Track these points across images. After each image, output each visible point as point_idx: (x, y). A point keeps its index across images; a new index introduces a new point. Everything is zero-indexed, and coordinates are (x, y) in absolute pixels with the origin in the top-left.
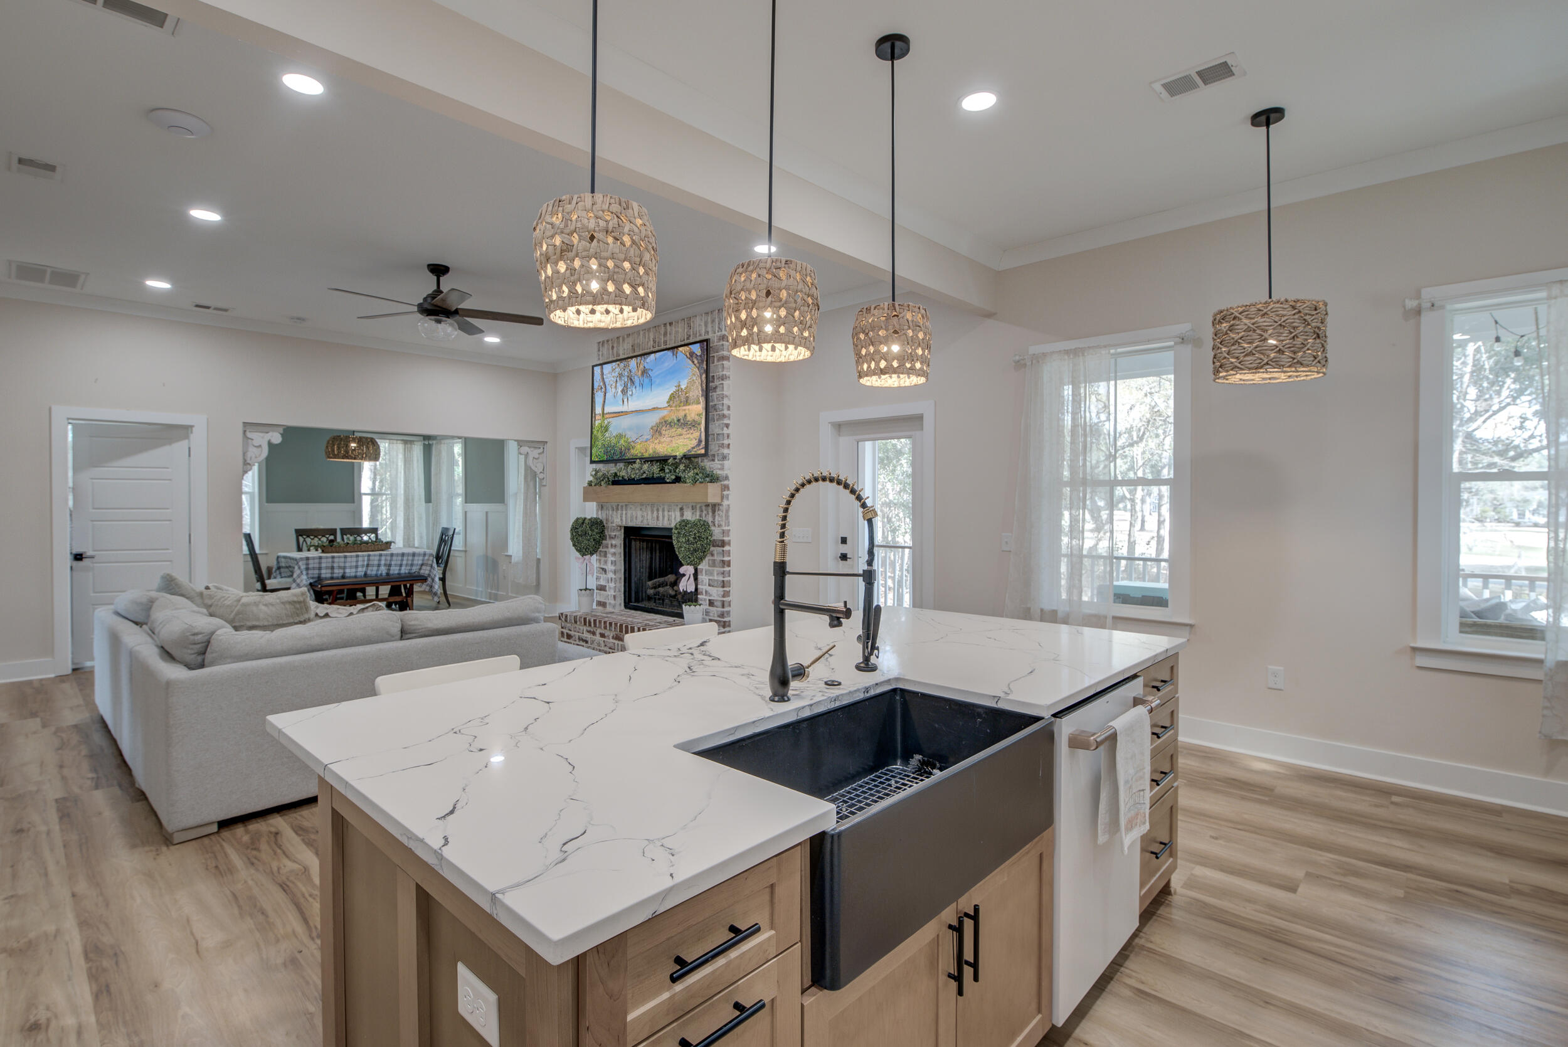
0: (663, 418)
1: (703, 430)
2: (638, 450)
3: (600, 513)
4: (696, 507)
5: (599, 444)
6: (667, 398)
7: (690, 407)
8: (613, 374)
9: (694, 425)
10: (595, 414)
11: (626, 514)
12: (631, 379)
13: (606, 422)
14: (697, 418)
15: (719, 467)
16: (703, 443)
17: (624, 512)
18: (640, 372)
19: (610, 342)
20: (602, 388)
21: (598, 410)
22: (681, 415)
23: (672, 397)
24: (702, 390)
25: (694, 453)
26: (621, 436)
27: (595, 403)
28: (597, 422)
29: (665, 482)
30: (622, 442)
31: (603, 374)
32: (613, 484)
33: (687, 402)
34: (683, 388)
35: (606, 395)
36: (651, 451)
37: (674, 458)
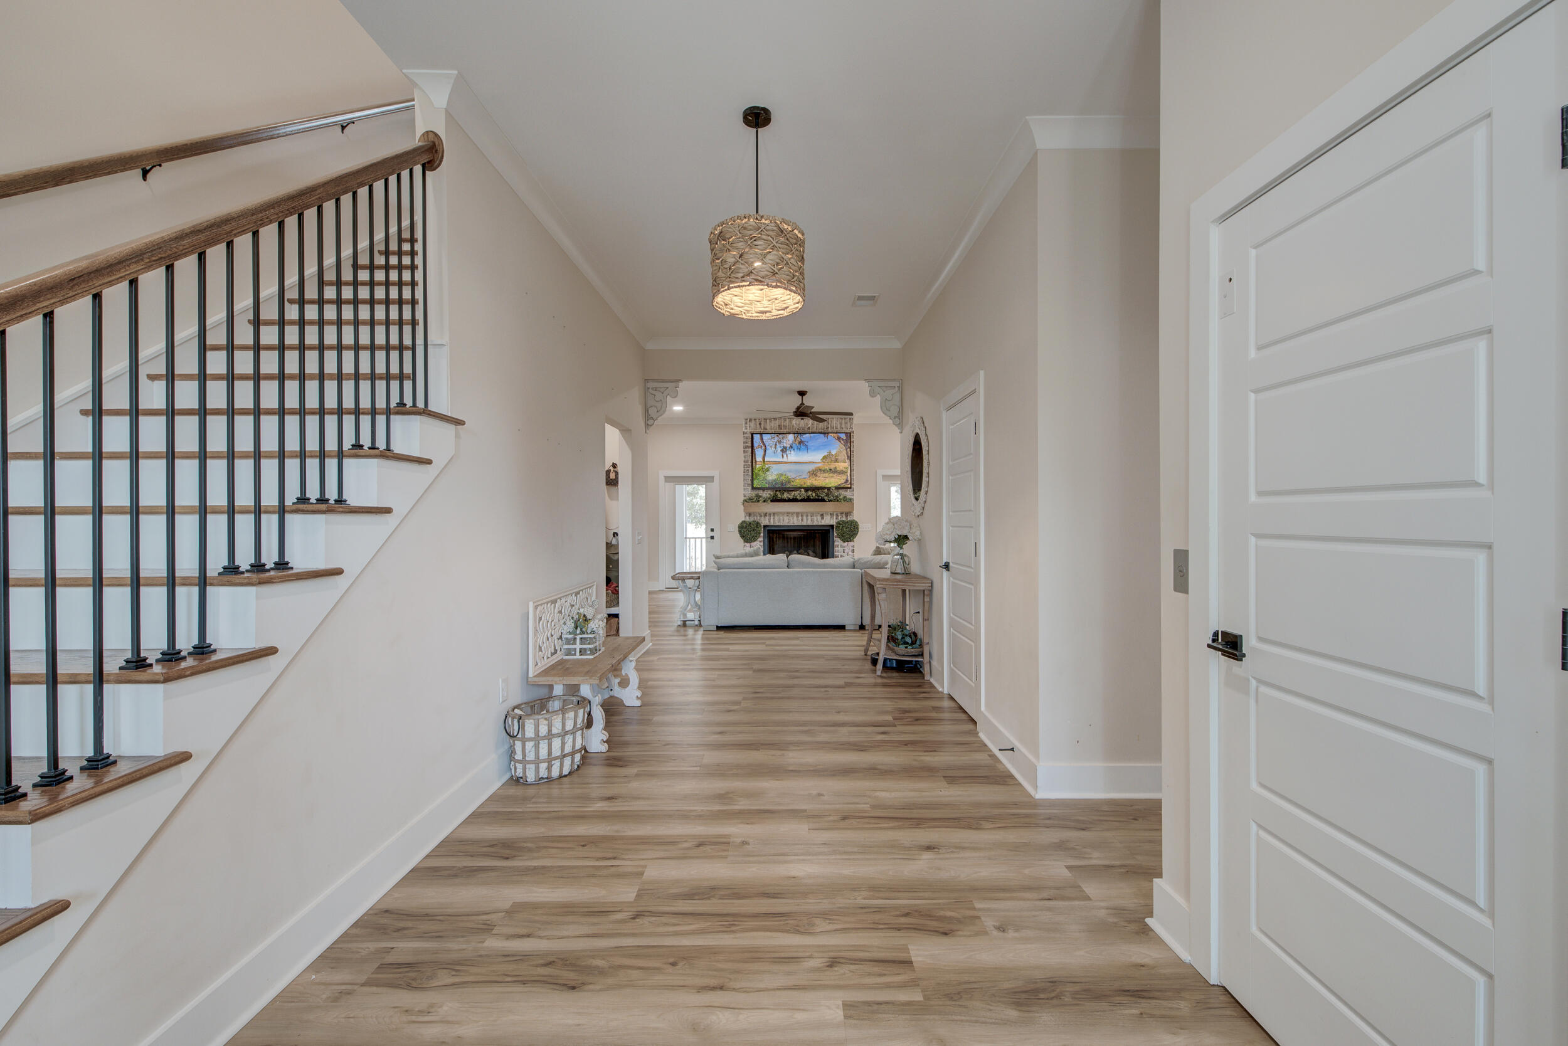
0: (818, 467)
1: (849, 475)
2: (797, 483)
3: (747, 518)
4: (833, 514)
5: (761, 479)
6: (821, 457)
7: (839, 464)
8: (772, 440)
9: (842, 472)
10: (756, 461)
11: (774, 518)
12: (790, 445)
13: (767, 466)
14: (844, 470)
15: (850, 494)
16: (850, 482)
17: (772, 517)
18: (797, 442)
19: (758, 421)
20: (761, 447)
21: (759, 458)
22: (832, 467)
23: (824, 458)
24: (848, 456)
25: (842, 486)
26: (781, 475)
27: (755, 455)
28: (758, 466)
29: (823, 500)
30: (783, 478)
31: (762, 439)
32: (772, 501)
33: (836, 461)
34: (833, 453)
35: (765, 451)
36: (809, 484)
37: (829, 489)
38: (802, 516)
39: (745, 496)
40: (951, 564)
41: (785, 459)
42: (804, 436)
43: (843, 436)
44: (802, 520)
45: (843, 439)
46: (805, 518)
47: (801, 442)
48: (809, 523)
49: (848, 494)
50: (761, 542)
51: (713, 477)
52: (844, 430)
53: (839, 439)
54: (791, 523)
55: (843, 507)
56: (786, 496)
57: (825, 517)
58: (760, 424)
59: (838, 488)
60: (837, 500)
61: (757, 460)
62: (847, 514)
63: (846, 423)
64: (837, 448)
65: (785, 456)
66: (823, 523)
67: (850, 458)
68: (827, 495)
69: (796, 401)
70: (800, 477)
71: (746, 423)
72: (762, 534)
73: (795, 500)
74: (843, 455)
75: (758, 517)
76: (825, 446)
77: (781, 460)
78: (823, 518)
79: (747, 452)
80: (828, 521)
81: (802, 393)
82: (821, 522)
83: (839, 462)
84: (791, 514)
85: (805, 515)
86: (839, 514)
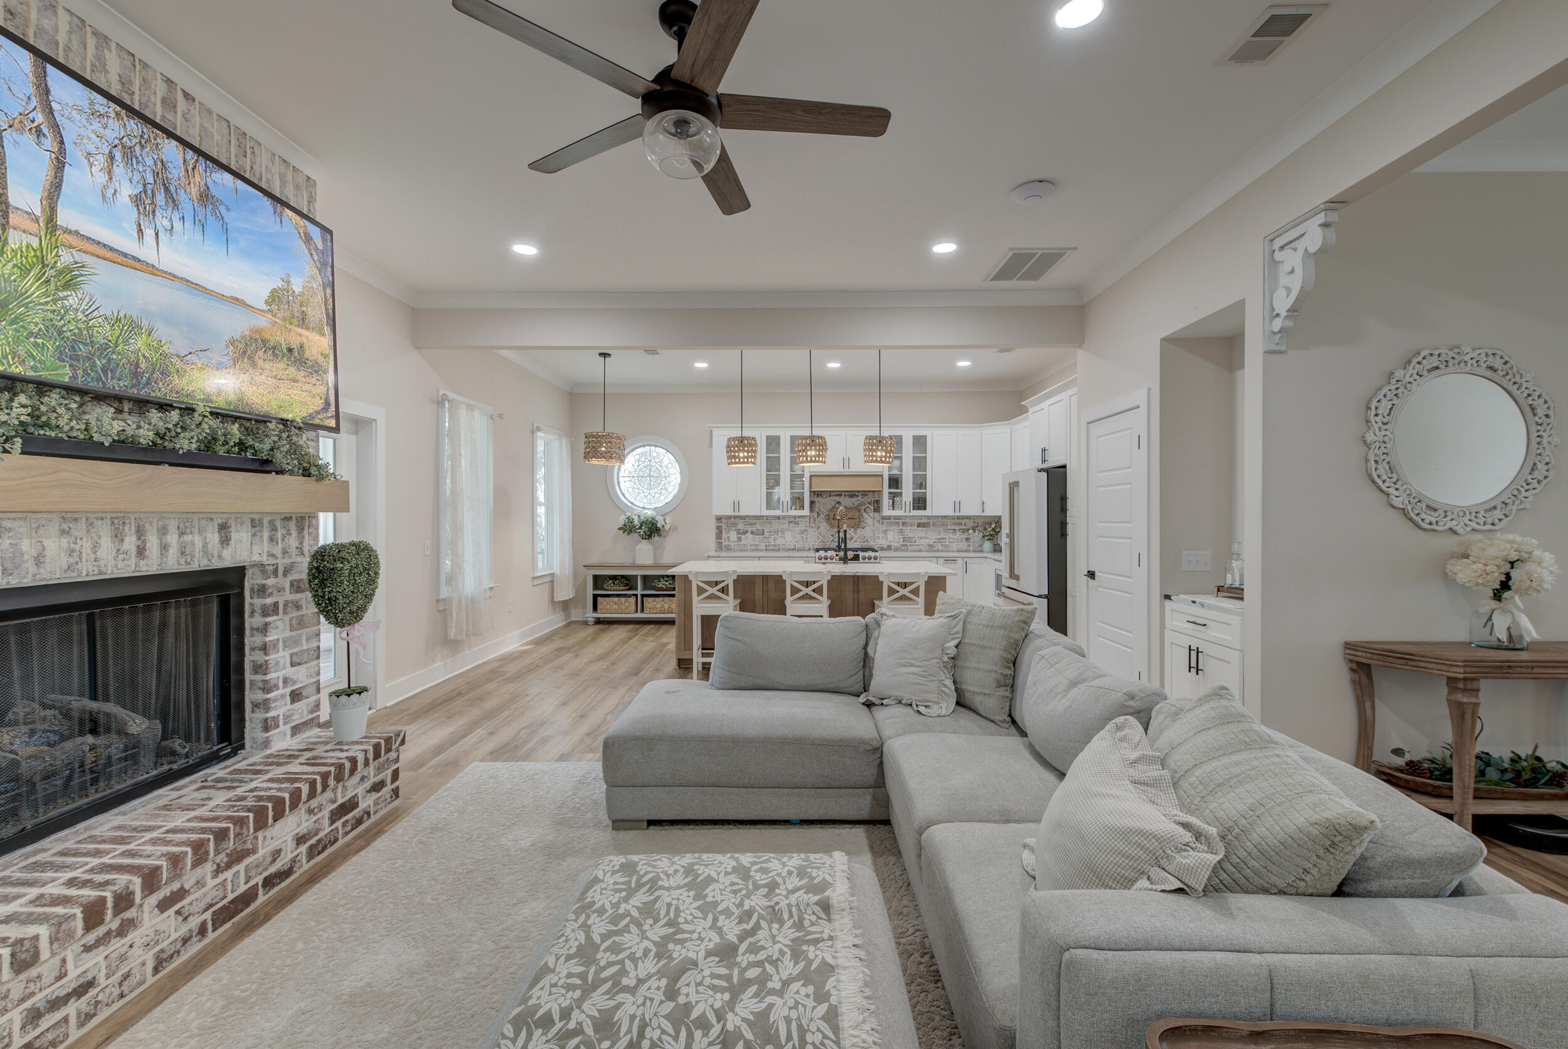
1: (330, 381)
7: (308, 333)
9: (312, 370)
14: (317, 359)
16: (333, 409)
38: (140, 533)
43: (315, 236)
44: (141, 552)
45: (314, 247)
46: (153, 542)
48: (173, 564)
53: (305, 239)
54: (86, 571)
65: (151, 235)
67: (333, 325)
74: (318, 304)
78: (225, 541)
82: (220, 557)
83: (308, 329)
84: (83, 524)
85: (155, 531)
86: (278, 524)
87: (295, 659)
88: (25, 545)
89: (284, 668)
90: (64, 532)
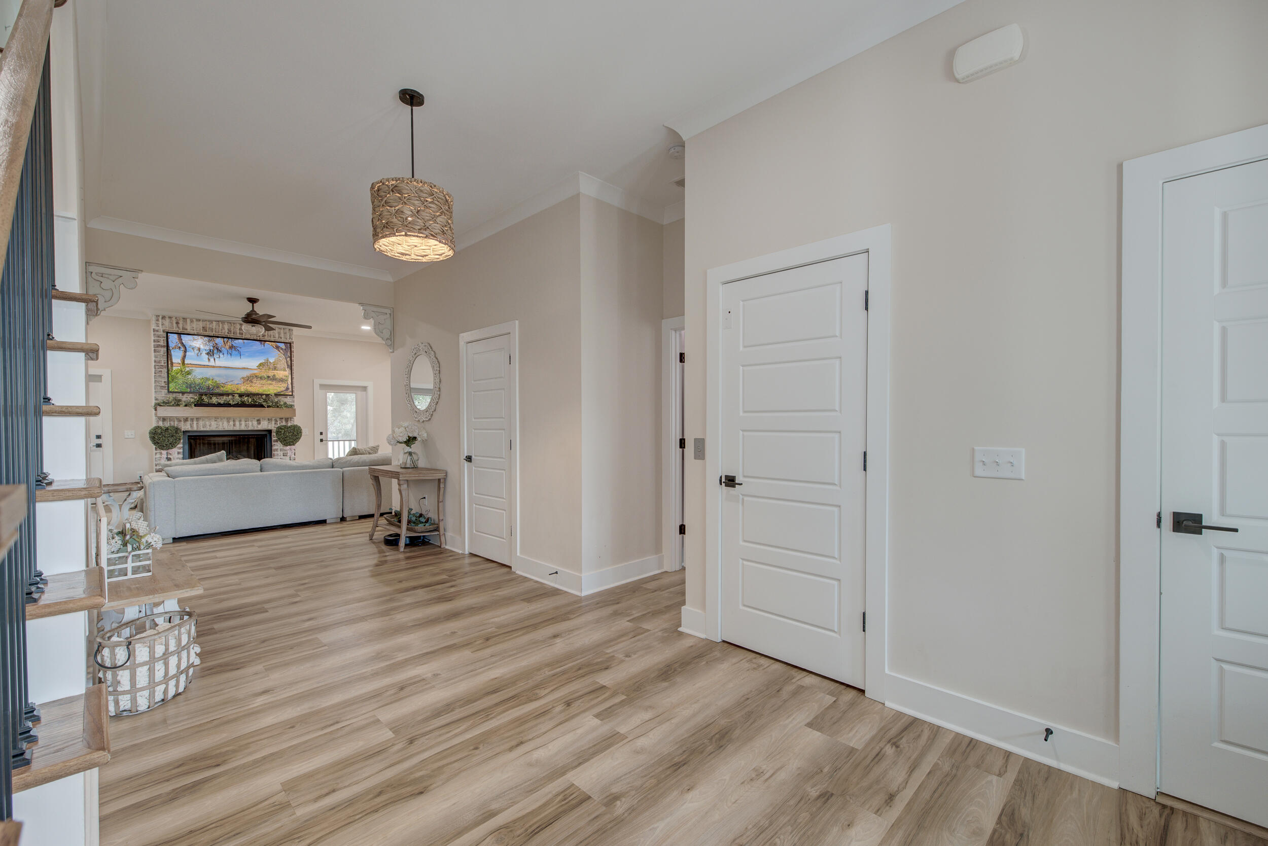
0: (254, 374)
1: (289, 383)
2: (229, 388)
3: (162, 423)
4: (271, 420)
5: (180, 382)
6: (257, 363)
7: (278, 372)
8: (195, 342)
9: (282, 380)
10: (172, 363)
11: (198, 424)
12: (217, 349)
13: (187, 369)
14: (284, 377)
15: (291, 401)
16: (291, 389)
17: (195, 423)
18: (227, 347)
19: (174, 319)
20: (180, 348)
21: (177, 360)
22: (271, 374)
23: (260, 365)
24: (288, 365)
25: (282, 394)
26: (207, 379)
27: (171, 356)
28: (174, 368)
29: (262, 406)
30: (210, 382)
31: (180, 339)
32: (195, 406)
33: (275, 369)
34: (272, 361)
35: (185, 352)
36: (243, 390)
37: (267, 395)
38: (234, 421)
39: (156, 399)
40: (473, 457)
41: (212, 363)
42: (237, 341)
43: (282, 346)
44: (234, 425)
45: (282, 349)
46: (237, 423)
47: (232, 347)
48: (243, 428)
49: (288, 400)
50: (180, 448)
51: (101, 376)
52: (283, 340)
53: (277, 347)
54: (221, 428)
55: (284, 413)
56: (214, 400)
57: (262, 422)
58: (177, 323)
59: (277, 395)
60: (277, 405)
61: (174, 361)
62: (287, 420)
63: (285, 333)
64: (275, 356)
65: (212, 360)
66: (260, 427)
67: (291, 367)
68: (265, 401)
69: (247, 307)
70: (232, 383)
71: (158, 320)
72: (182, 441)
73: (227, 405)
74: (283, 363)
75: (176, 423)
76: (262, 353)
77: (207, 363)
78: (259, 423)
79: (158, 352)
80: (264, 425)
81: (252, 301)
82: (257, 427)
83: (277, 370)
84: (220, 419)
85: (238, 420)
86: (278, 420)
87: (284, 454)
88: (207, 423)
89: (280, 456)
90: (215, 421)
